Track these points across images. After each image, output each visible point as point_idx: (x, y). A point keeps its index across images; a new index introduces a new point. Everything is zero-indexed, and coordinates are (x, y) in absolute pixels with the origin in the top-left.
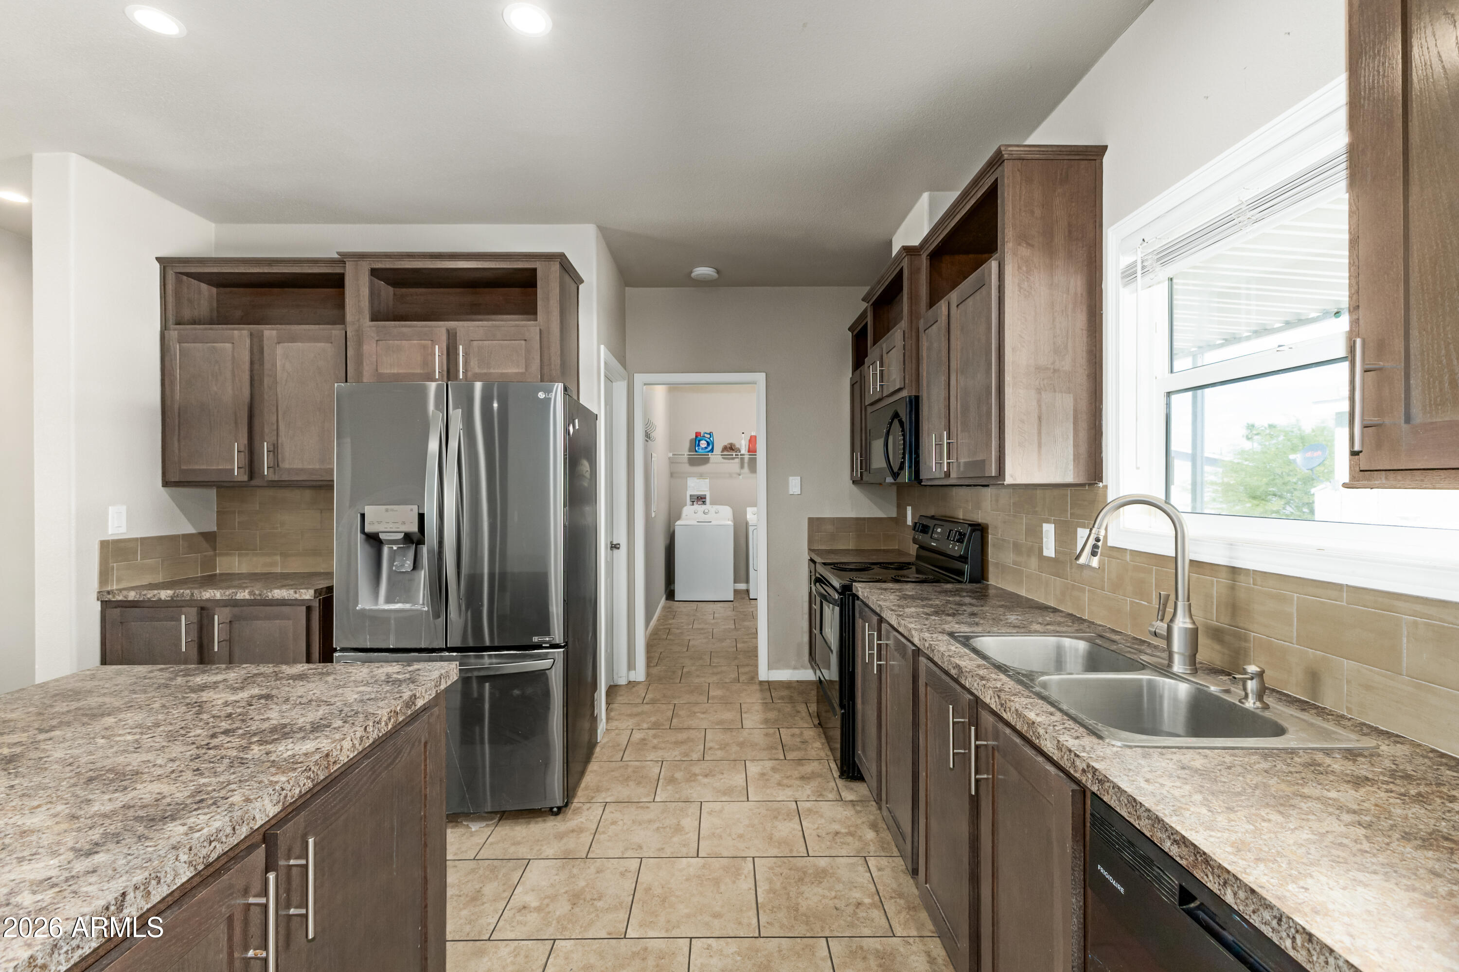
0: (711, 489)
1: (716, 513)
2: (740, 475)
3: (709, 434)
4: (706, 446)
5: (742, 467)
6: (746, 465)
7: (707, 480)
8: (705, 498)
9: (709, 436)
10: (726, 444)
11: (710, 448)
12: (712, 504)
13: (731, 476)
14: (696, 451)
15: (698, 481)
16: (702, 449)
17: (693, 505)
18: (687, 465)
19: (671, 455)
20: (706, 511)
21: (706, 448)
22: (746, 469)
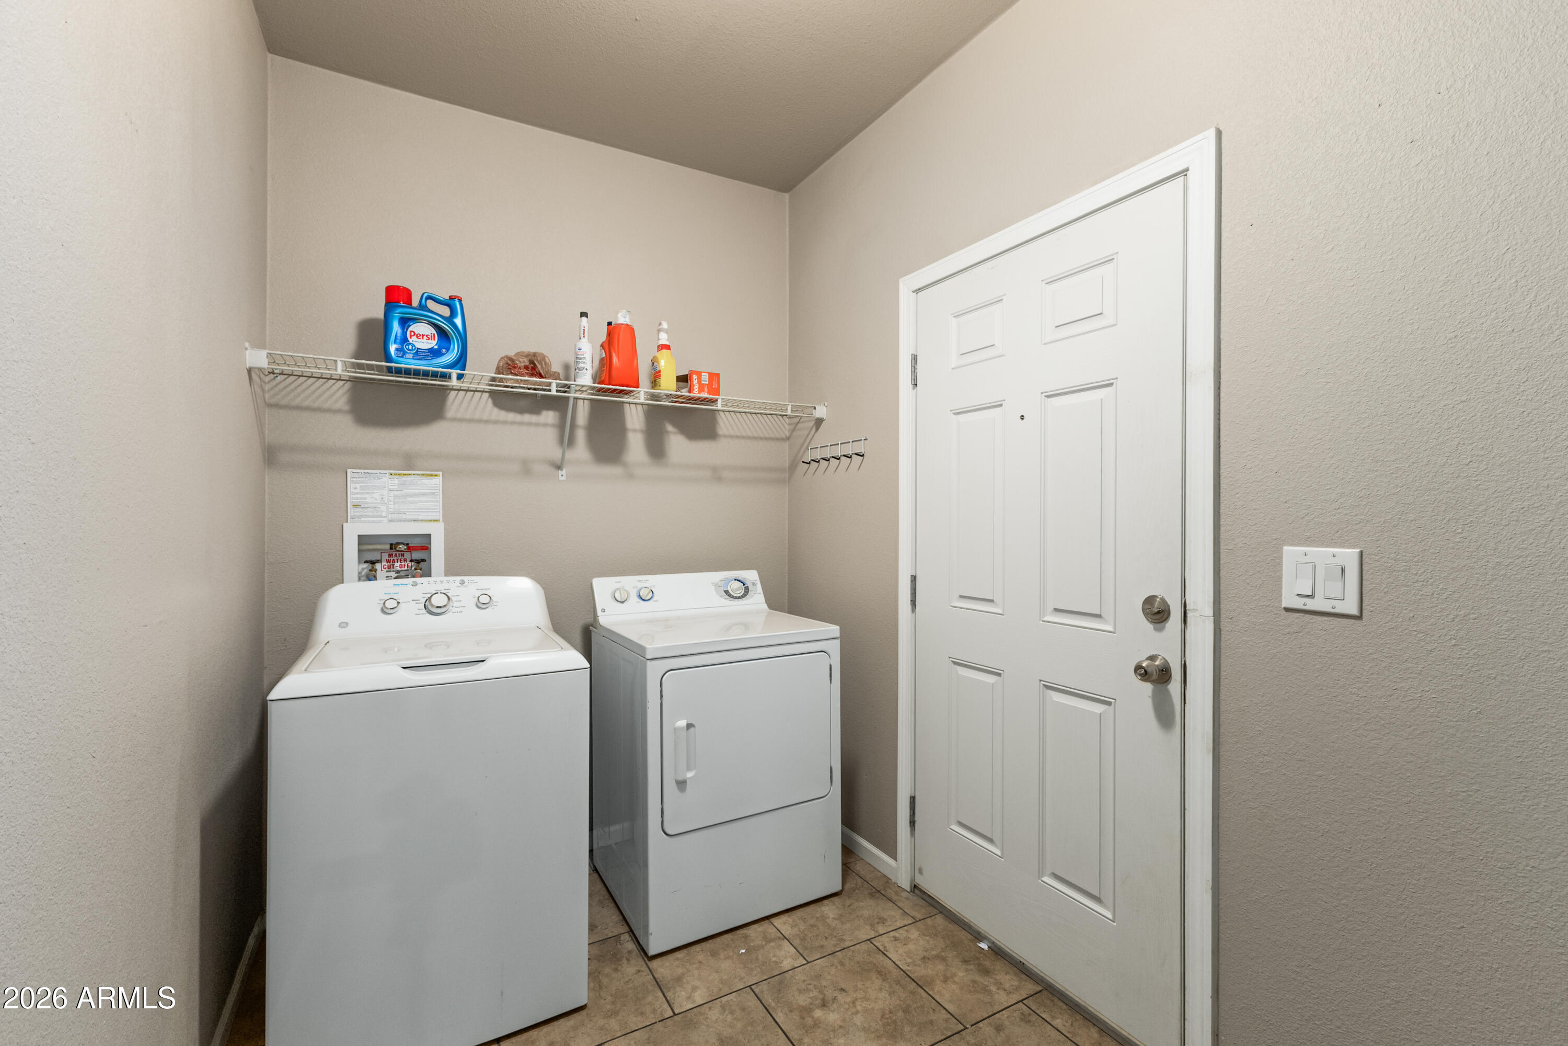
0: (449, 517)
1: (481, 606)
2: (559, 468)
3: (449, 303)
4: (433, 344)
5: (566, 439)
6: (581, 435)
7: (438, 481)
8: (426, 548)
9: (446, 311)
10: (511, 353)
11: (450, 356)
12: (450, 571)
13: (526, 468)
14: (388, 358)
15: (395, 482)
16: (418, 354)
17: (371, 576)
18: (346, 421)
19: (259, 358)
20: (438, 600)
21: (435, 353)
22: (581, 450)
